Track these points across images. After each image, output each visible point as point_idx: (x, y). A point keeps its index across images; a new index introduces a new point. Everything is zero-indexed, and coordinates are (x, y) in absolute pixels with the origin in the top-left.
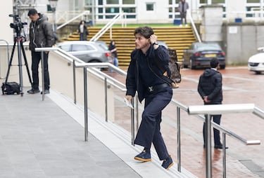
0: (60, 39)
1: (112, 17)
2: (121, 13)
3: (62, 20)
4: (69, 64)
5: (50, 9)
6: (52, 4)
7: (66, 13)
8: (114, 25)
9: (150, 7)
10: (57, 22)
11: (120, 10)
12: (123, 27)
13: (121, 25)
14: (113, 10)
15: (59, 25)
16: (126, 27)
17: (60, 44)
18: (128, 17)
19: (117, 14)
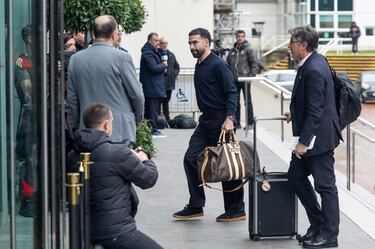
0: (266, 67)
1: (326, 43)
2: (337, 38)
3: (269, 46)
4: (276, 96)
5: (255, 33)
6: (258, 28)
7: (274, 38)
8: (328, 52)
9: (369, 32)
10: (263, 48)
11: (336, 35)
12: (338, 54)
13: (335, 52)
14: (326, 35)
15: (265, 52)
16: (341, 55)
17: (266, 73)
18: (344, 43)
19: (331, 40)
